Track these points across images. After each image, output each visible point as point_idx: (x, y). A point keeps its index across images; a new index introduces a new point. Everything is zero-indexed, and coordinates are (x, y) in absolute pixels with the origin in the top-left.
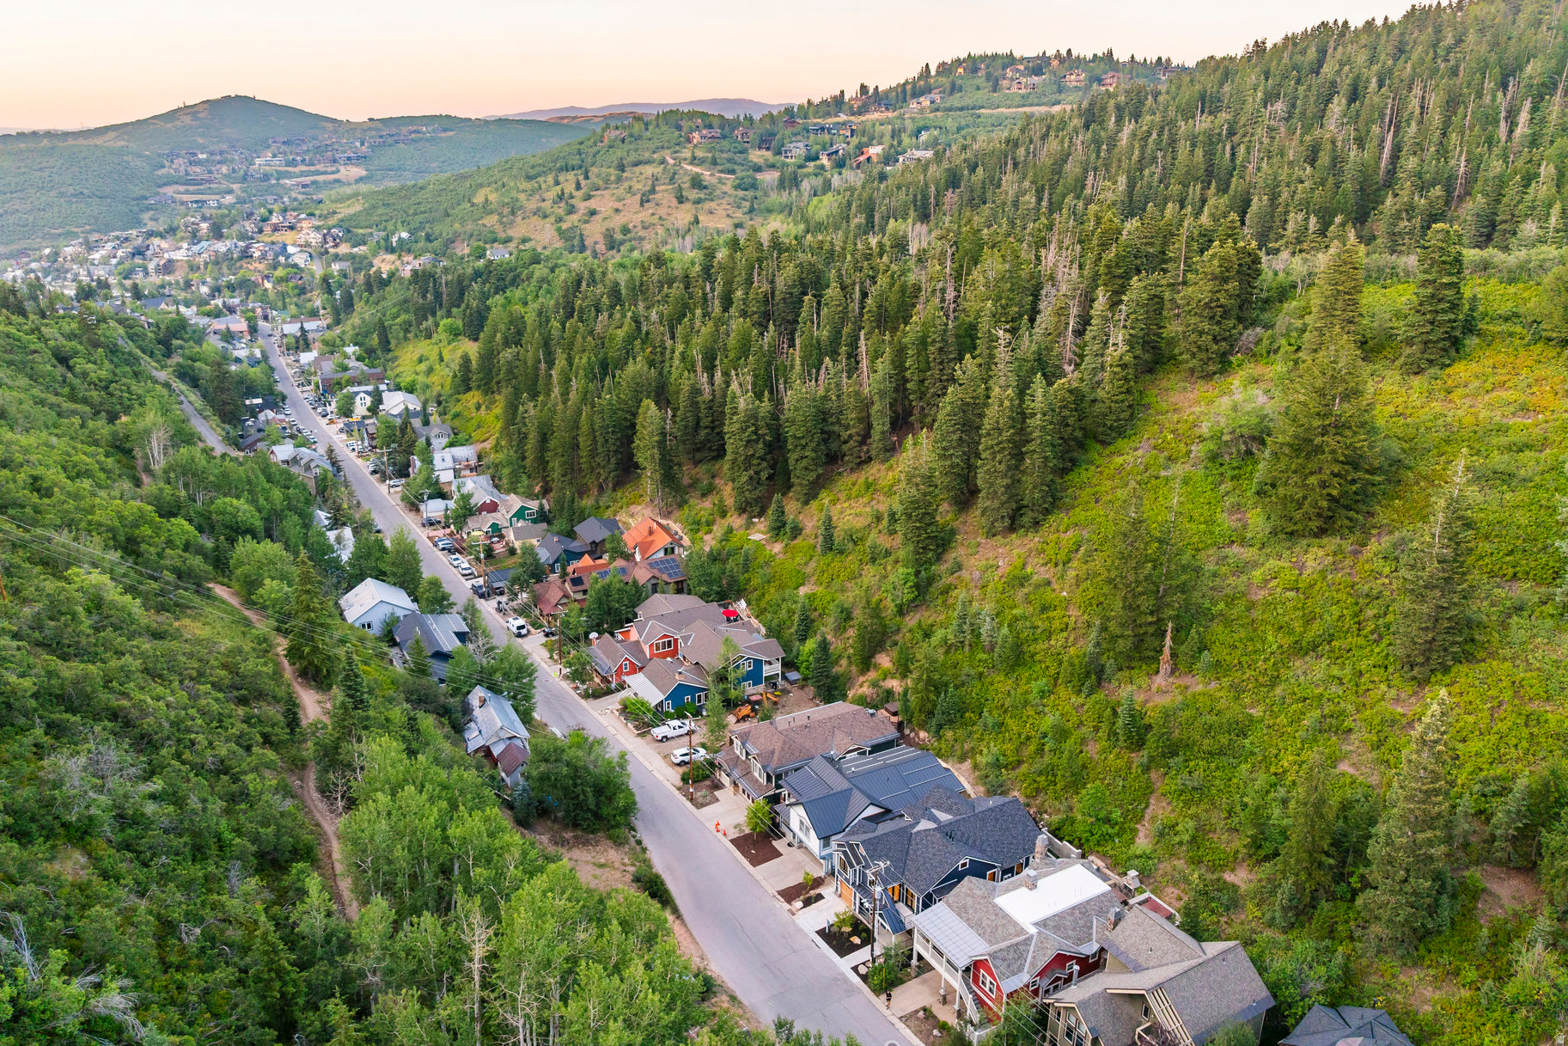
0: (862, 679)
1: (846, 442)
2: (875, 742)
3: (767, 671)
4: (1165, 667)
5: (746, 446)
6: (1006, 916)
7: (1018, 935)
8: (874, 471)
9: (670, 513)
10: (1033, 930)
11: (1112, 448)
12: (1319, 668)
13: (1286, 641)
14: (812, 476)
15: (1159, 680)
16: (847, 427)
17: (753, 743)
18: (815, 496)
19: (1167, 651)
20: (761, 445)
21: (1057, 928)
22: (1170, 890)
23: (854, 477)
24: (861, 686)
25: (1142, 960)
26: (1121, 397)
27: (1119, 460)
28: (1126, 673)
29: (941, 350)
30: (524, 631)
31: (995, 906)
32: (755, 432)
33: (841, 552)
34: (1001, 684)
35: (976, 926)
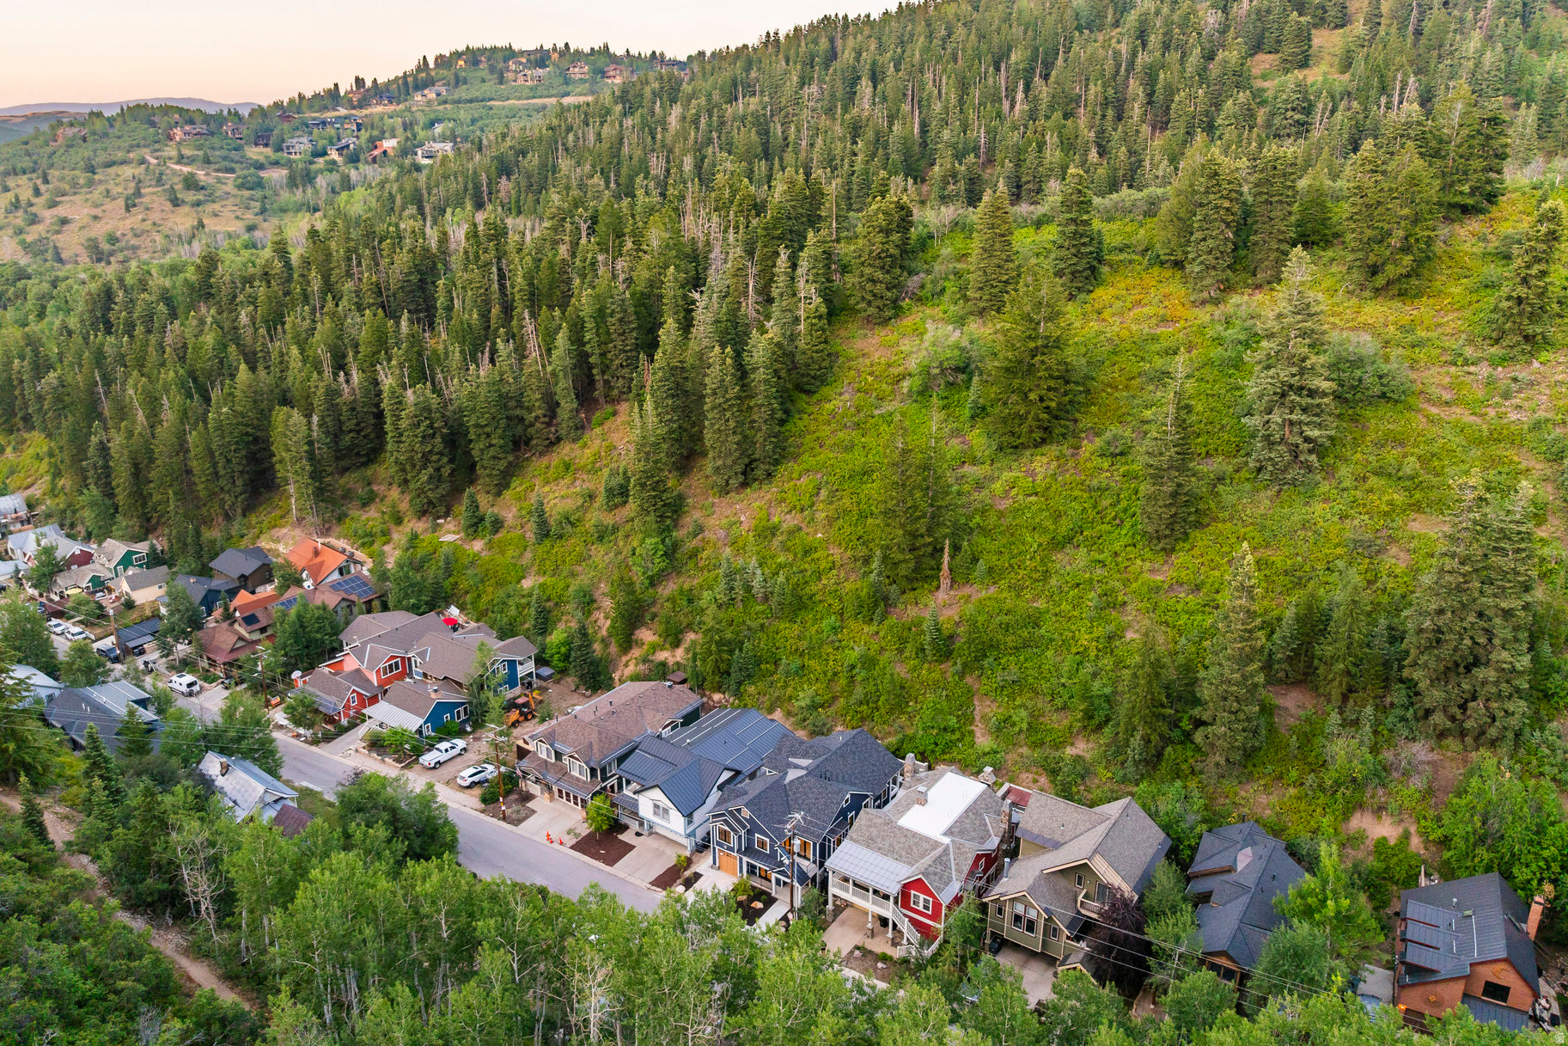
0: (624, 659)
1: (532, 425)
2: (684, 712)
3: (521, 671)
4: (945, 582)
5: (422, 443)
6: (915, 834)
7: (934, 849)
8: (566, 450)
9: (328, 530)
10: (946, 840)
11: (816, 397)
12: (1082, 556)
13: (1044, 539)
14: (502, 464)
15: (942, 595)
16: (529, 410)
17: (563, 742)
18: (507, 486)
19: (945, 566)
20: (438, 440)
21: (962, 833)
22: (1024, 776)
23: (545, 461)
24: (626, 665)
25: (1057, 837)
26: (821, 347)
27: (829, 406)
28: (910, 595)
29: (621, 320)
30: (196, 688)
31: (900, 828)
32: (431, 426)
33: (561, 537)
34: (788, 631)
35: (890, 852)
